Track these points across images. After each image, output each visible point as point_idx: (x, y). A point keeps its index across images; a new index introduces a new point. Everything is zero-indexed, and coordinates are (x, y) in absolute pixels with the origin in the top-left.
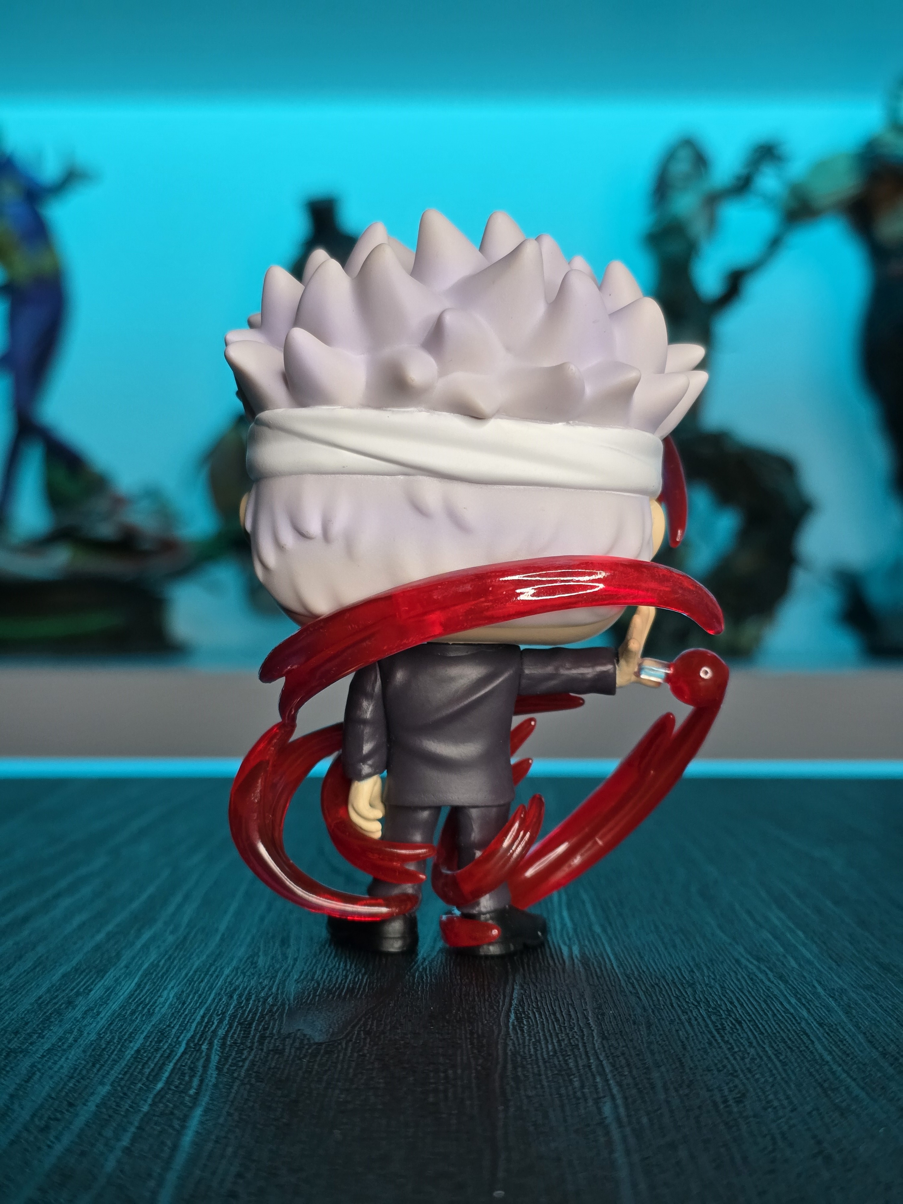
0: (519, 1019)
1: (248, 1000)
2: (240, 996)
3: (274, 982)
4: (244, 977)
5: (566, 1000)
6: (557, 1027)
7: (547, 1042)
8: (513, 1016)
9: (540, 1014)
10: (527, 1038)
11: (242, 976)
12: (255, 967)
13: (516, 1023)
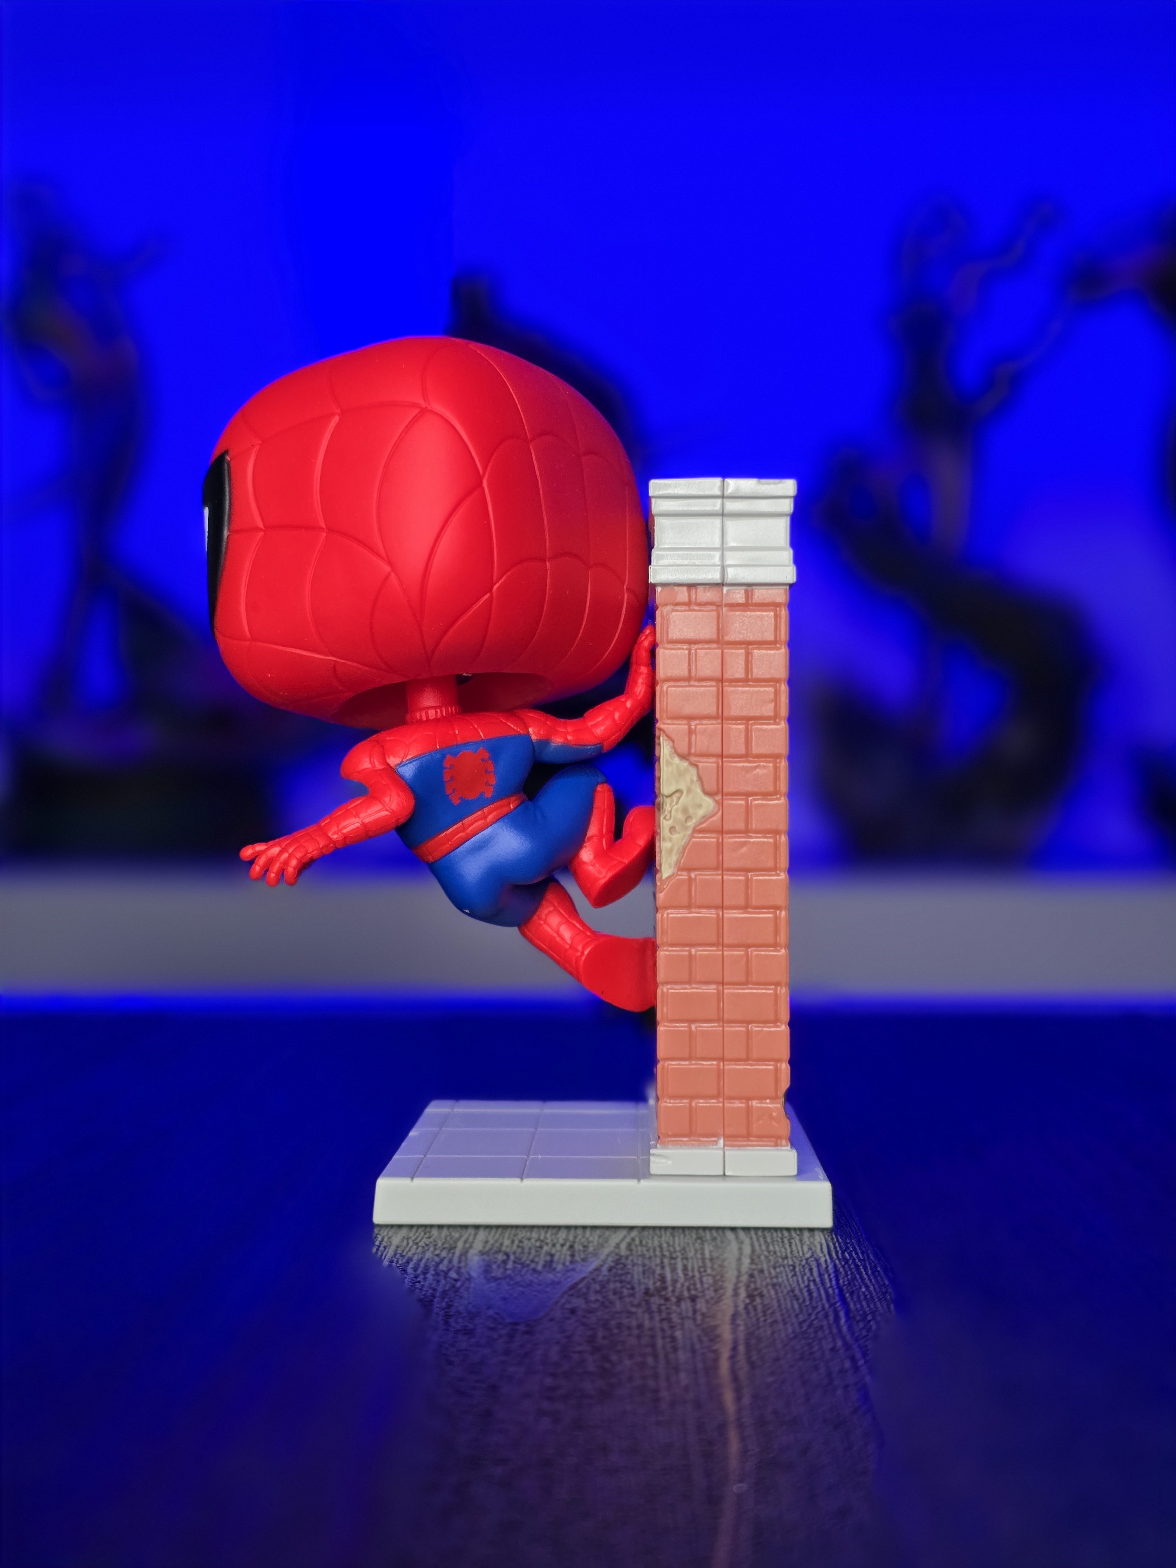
0: (751, 1296)
1: (425, 1273)
2: (415, 1269)
3: (454, 1254)
4: (417, 1248)
5: (805, 1274)
6: (796, 1306)
7: (785, 1323)
8: (743, 1293)
9: (776, 1291)
10: (762, 1319)
11: (415, 1247)
12: (429, 1237)
13: (748, 1301)
